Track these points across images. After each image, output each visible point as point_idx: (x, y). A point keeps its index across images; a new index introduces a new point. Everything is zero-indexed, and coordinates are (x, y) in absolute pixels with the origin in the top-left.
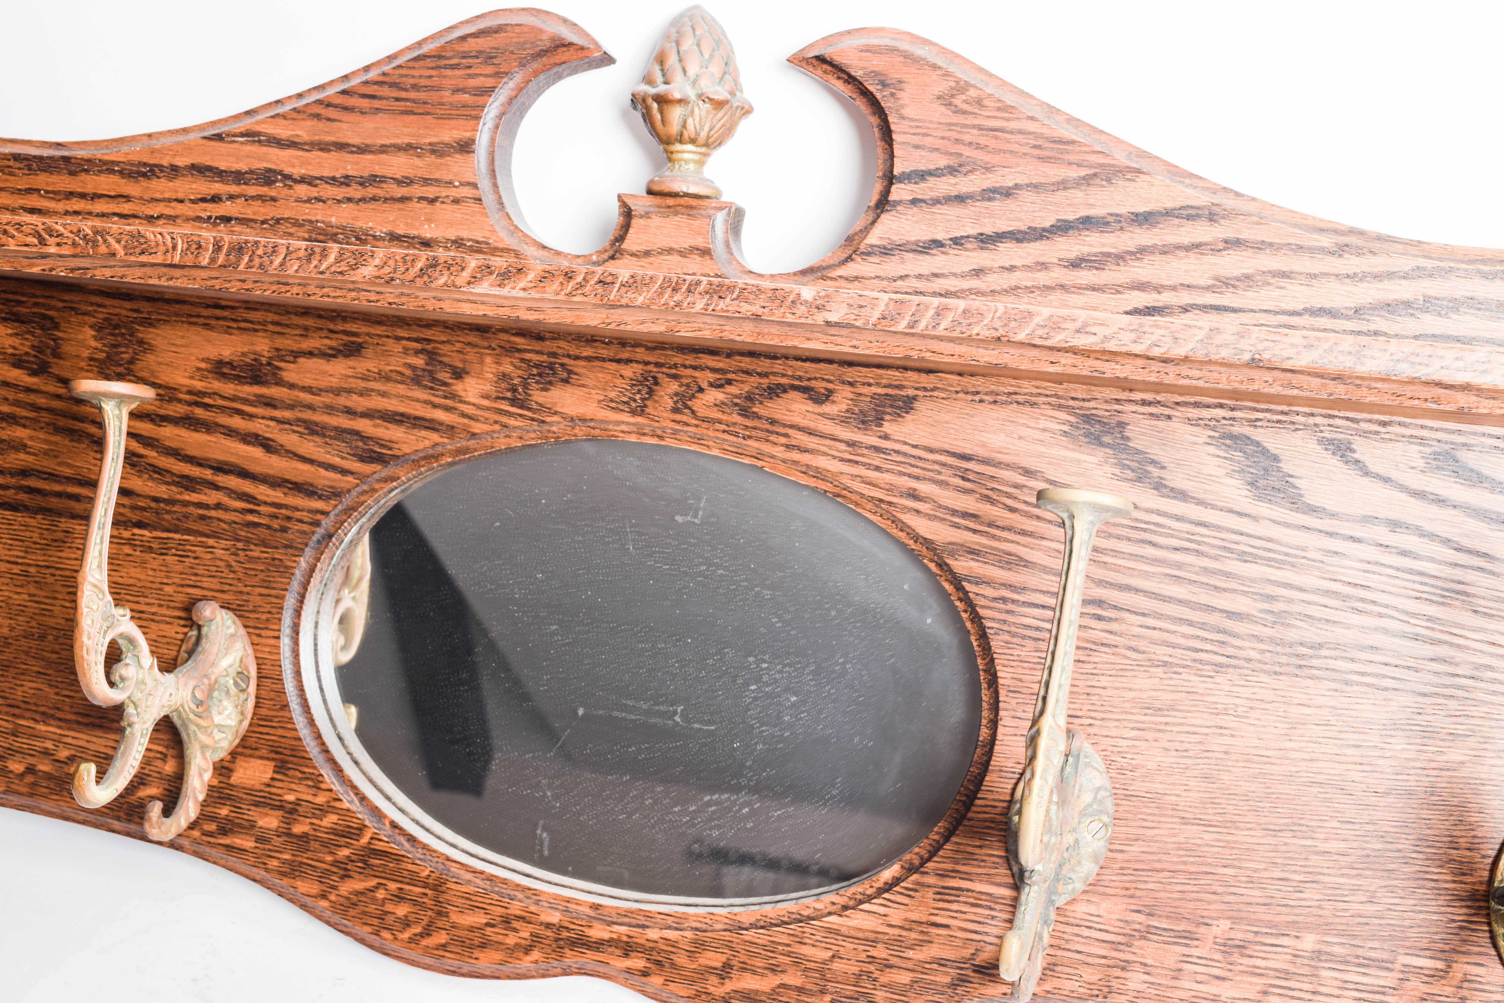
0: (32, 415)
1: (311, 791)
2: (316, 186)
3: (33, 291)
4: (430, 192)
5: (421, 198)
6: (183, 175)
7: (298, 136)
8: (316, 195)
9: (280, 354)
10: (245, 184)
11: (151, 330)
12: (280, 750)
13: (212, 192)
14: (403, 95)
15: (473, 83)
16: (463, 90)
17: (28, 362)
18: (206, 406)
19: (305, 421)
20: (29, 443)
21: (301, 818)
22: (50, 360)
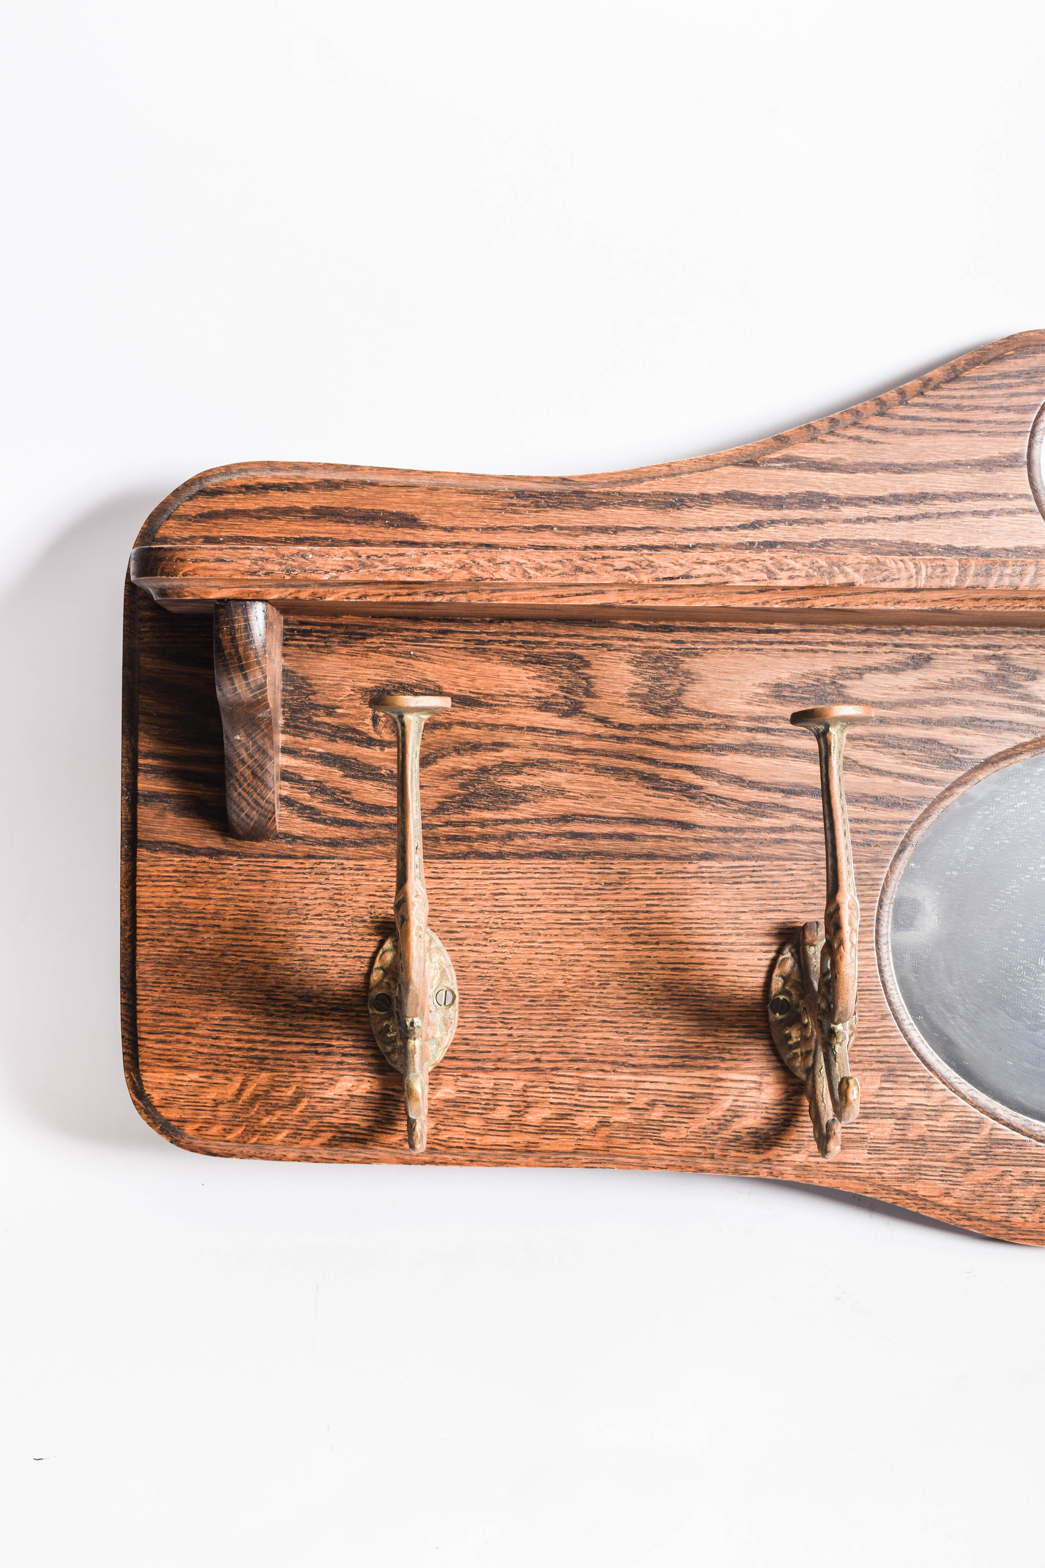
0: (569, 757)
1: (924, 1094)
2: (864, 506)
3: (555, 631)
4: (984, 505)
5: (974, 513)
6: (717, 503)
7: (839, 459)
8: (866, 515)
9: (843, 673)
10: (787, 508)
11: (697, 660)
12: (885, 1059)
13: (753, 519)
14: (947, 415)
15: (1015, 401)
16: (1007, 409)
17: (557, 704)
18: (767, 731)
19: (879, 736)
20: (568, 787)
21: (915, 1122)
22: (583, 700)
